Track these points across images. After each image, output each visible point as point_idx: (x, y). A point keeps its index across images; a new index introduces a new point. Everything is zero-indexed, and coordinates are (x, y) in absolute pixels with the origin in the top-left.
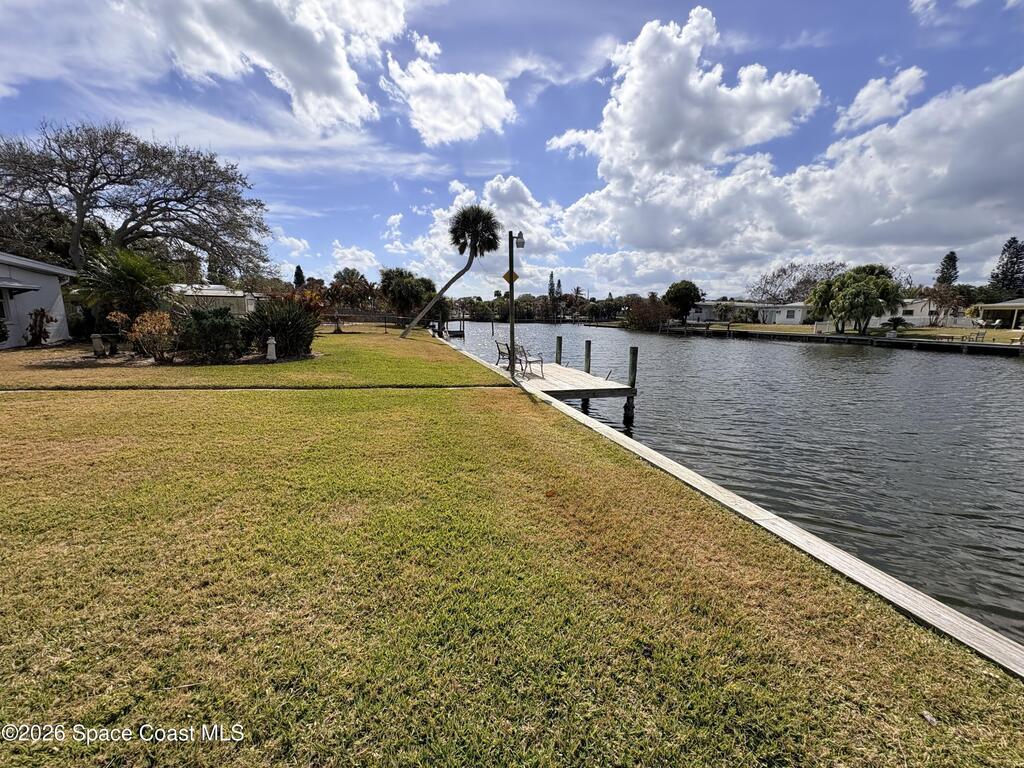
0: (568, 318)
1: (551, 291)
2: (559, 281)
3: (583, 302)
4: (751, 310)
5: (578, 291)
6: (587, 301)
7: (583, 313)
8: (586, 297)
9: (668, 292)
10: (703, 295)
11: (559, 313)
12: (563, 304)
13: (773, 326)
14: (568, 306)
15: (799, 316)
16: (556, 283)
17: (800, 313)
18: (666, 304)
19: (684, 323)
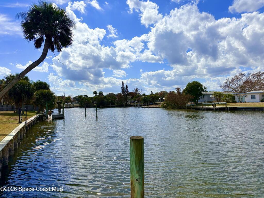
0: (132, 104)
1: (123, 90)
2: (127, 86)
3: (139, 96)
4: (231, 96)
5: (136, 90)
6: (141, 96)
7: (139, 101)
8: (141, 93)
9: (187, 88)
10: (205, 88)
11: (128, 102)
12: (129, 97)
13: (244, 103)
14: (132, 98)
15: (258, 98)
16: (125, 86)
17: (259, 96)
18: (186, 94)
19: (197, 104)
